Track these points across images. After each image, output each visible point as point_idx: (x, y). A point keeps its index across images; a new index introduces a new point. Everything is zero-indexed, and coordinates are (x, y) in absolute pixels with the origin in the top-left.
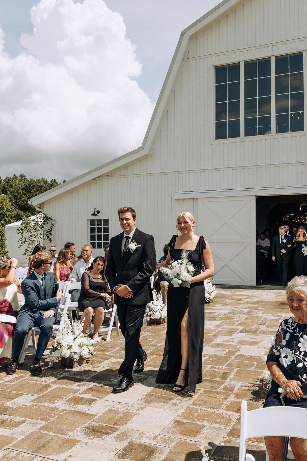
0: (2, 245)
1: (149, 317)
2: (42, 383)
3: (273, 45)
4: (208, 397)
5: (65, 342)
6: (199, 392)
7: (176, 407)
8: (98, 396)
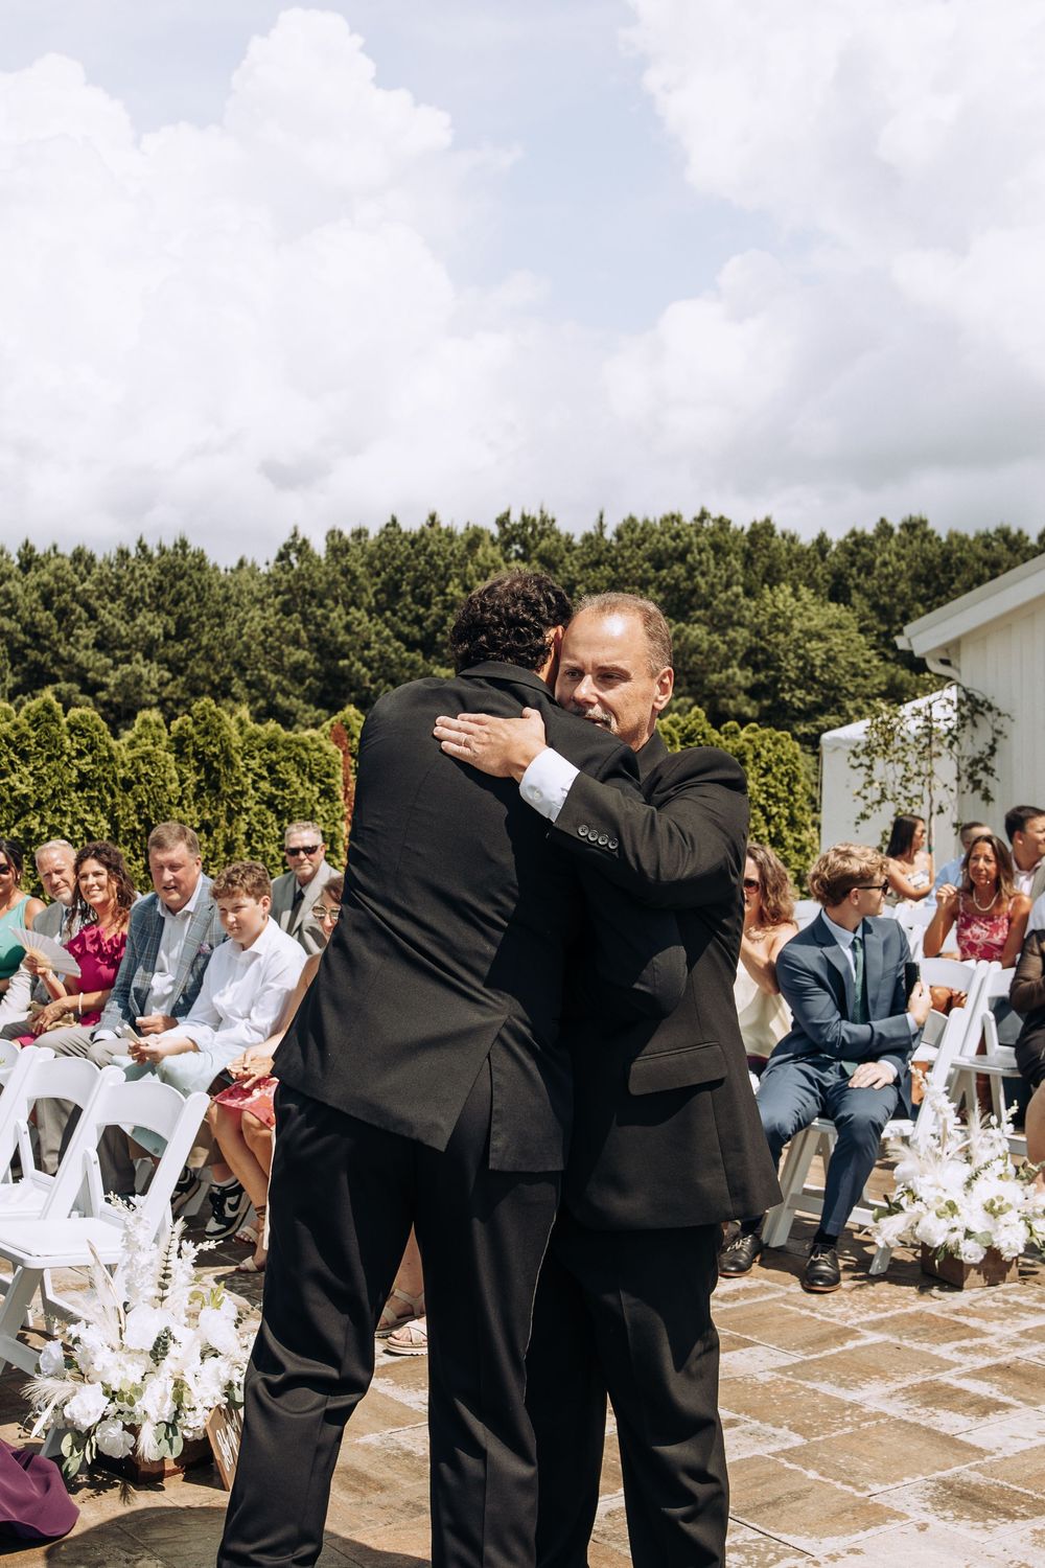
0: (791, 814)
2: (831, 1320)
5: (931, 1186)
8: (1022, 1395)
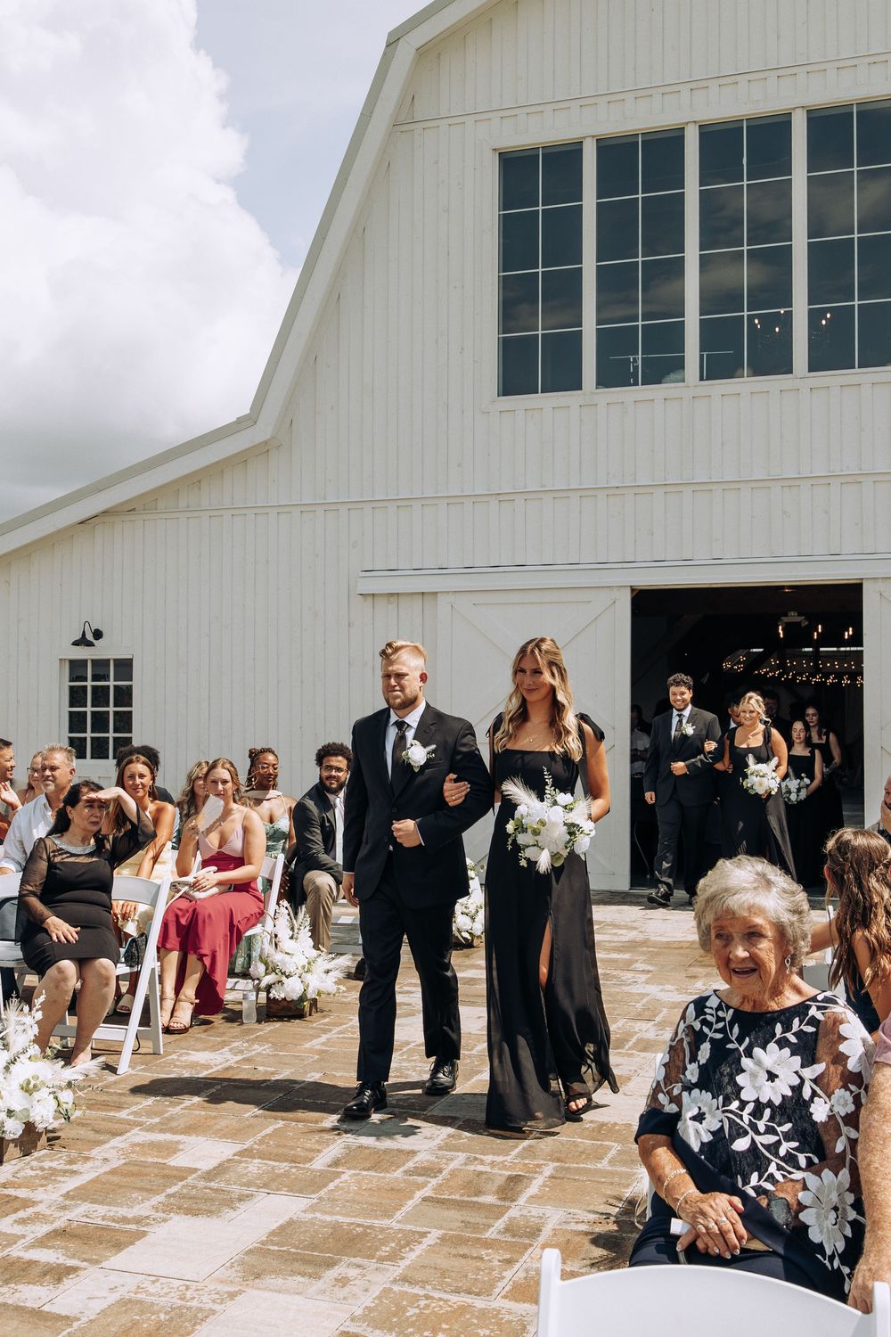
1: (263, 995)
3: (693, 85)
4: (455, 1256)
6: (424, 1240)
7: (347, 1289)
8: (84, 1256)
